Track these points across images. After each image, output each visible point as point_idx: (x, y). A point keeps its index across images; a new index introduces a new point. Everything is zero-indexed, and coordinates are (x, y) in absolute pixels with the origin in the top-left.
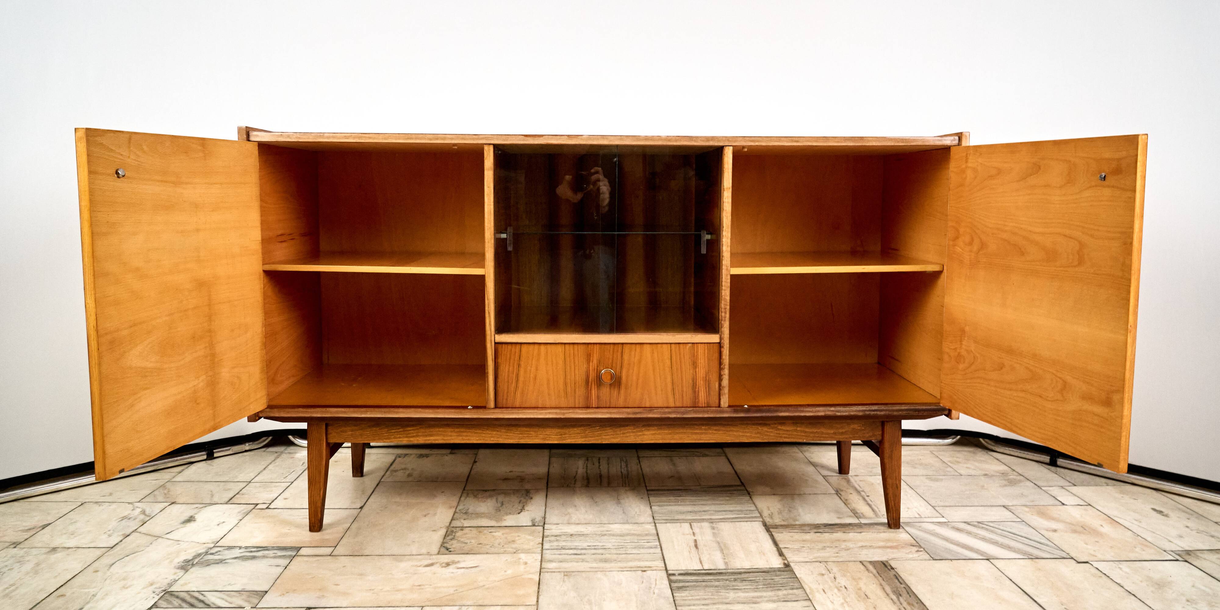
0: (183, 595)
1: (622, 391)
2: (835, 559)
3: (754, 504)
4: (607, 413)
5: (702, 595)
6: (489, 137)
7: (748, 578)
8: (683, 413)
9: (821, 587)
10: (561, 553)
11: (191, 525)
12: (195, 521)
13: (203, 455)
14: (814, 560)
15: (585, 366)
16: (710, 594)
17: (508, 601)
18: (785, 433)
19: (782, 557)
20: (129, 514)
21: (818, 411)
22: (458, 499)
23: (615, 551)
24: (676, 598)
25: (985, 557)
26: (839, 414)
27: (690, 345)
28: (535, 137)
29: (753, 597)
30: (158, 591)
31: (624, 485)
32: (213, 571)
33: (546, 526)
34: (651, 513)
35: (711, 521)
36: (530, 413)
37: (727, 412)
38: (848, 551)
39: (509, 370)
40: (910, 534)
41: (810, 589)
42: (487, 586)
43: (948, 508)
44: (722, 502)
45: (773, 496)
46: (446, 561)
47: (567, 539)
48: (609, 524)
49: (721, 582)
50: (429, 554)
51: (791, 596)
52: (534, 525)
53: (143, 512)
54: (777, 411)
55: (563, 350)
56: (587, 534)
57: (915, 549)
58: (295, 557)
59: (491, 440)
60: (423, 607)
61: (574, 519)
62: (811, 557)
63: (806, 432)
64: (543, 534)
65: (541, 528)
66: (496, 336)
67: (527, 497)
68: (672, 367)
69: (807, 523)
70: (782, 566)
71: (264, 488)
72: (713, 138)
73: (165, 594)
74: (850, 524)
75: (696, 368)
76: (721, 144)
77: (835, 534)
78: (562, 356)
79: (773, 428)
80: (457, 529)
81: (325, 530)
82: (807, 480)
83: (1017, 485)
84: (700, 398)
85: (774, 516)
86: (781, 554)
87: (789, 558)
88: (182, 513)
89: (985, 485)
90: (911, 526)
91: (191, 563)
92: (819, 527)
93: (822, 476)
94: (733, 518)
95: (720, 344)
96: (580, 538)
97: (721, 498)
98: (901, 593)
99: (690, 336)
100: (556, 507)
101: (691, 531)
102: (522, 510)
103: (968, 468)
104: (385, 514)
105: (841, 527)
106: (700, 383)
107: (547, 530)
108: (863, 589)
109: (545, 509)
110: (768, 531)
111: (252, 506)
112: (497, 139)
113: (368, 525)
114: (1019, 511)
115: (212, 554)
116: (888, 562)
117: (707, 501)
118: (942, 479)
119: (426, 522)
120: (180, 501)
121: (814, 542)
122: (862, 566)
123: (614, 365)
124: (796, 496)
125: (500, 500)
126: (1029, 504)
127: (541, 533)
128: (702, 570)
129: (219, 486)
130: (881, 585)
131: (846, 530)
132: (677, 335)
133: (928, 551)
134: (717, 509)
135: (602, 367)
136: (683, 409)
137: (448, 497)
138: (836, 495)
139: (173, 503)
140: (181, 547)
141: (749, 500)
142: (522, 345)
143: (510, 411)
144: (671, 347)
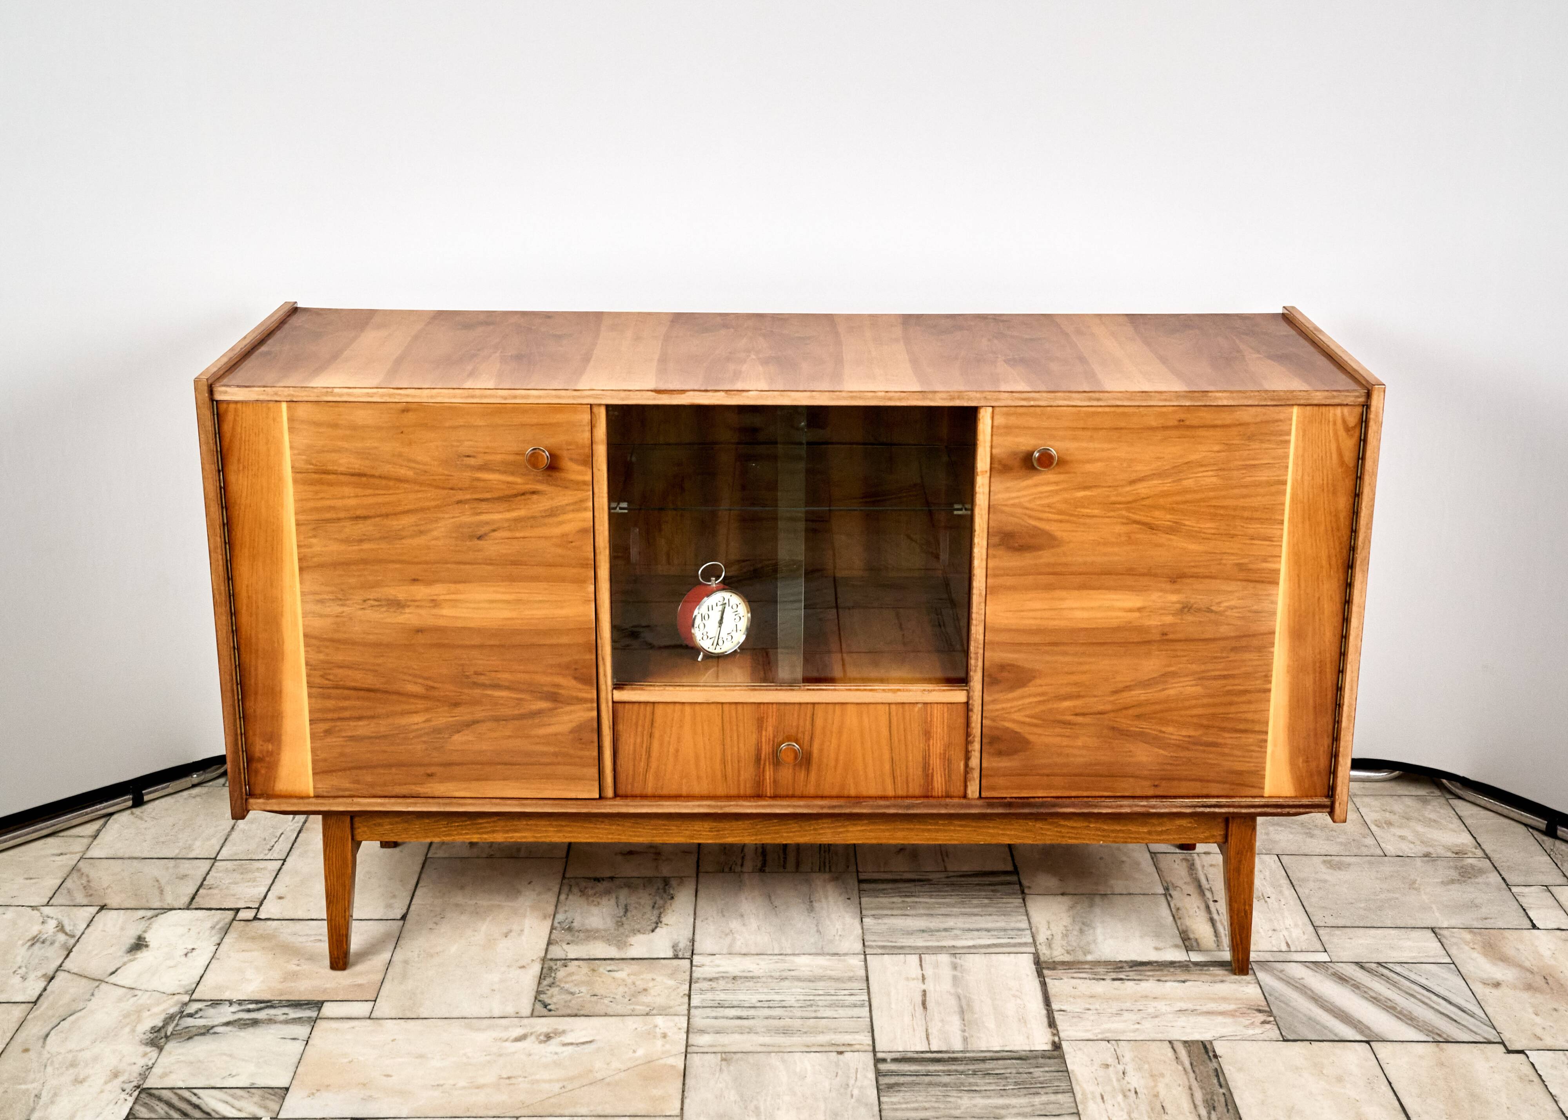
0: (166, 1094)
1: (813, 773)
2: (1131, 1036)
3: (1027, 915)
4: (789, 806)
5: (922, 1102)
6: (599, 395)
7: (993, 1069)
8: (908, 807)
9: (1099, 1090)
10: (718, 1014)
11: (145, 956)
12: (147, 946)
13: (127, 800)
14: (1100, 1037)
15: (755, 736)
16: (934, 1098)
17: (641, 1107)
19: (1052, 1030)
20: (40, 932)
21: (1121, 806)
22: (554, 900)
23: (798, 1013)
24: (884, 1106)
25: (1365, 1036)
26: (1154, 810)
27: (920, 706)
29: (996, 1107)
30: (129, 1087)
31: (822, 869)
32: (200, 1048)
33: (696, 958)
34: (860, 931)
35: (954, 952)
36: (669, 805)
37: (976, 806)
38: (1157, 1020)
39: (635, 740)
40: (1261, 987)
41: (1084, 1094)
42: (607, 1080)
43: (1338, 932)
44: (976, 910)
45: (1060, 898)
46: (545, 1030)
47: (728, 985)
48: (794, 954)
49: (952, 1077)
50: (517, 1015)
51: (1051, 1106)
52: (676, 957)
53: (61, 928)
54: (1054, 805)
55: (720, 712)
56: (759, 977)
57: (1262, 1017)
58: (318, 1021)
59: (608, 837)
60: (518, 1117)
61: (738, 943)
62: (1097, 1031)
63: (1104, 830)
64: (691, 975)
65: (688, 962)
66: (615, 692)
67: (665, 896)
68: (891, 739)
69: (1103, 959)
70: (1048, 1047)
71: (242, 873)
72: (961, 394)
73: (140, 1093)
74: (1172, 964)
75: (929, 739)
76: (973, 404)
77: (1144, 984)
78: (718, 721)
79: (1050, 824)
80: (558, 962)
81: (354, 964)
82: (1122, 862)
83: (1473, 880)
84: (935, 784)
85: (1054, 941)
86: (1052, 1023)
87: (1063, 1031)
88: (122, 929)
89: (1419, 879)
90: (1266, 970)
91: (163, 1035)
92: (1122, 968)
93: (1151, 853)
94: (989, 946)
95: (967, 706)
96: (747, 984)
97: (975, 901)
98: (1216, 1105)
99: (919, 693)
100: (711, 919)
101: (920, 972)
102: (658, 923)
103: (1402, 838)
104: (442, 930)
105: (1157, 968)
106: (936, 763)
107: (697, 966)
108: (1161, 1096)
109: (694, 922)
110: (1040, 974)
111: (231, 914)
112: (612, 397)
113: (419, 956)
114: (1454, 940)
115: (190, 1015)
116: (1211, 1042)
117: (953, 907)
118: (1349, 865)
119: (508, 949)
120: (112, 902)
121: (1108, 999)
122: (1170, 1050)
123: (800, 735)
124: (1097, 899)
125: (623, 900)
126: (1476, 924)
127: (688, 973)
128: (927, 1052)
129: (167, 868)
130: (1190, 1089)
131: (1163, 976)
132: (899, 690)
133: (1281, 1024)
134: (967, 926)
135: (780, 739)
136: (908, 801)
137: (539, 894)
138: (1163, 900)
139: (103, 908)
140: (141, 1002)
141: (1020, 907)
142: (656, 705)
143: (637, 803)
144: (889, 709)
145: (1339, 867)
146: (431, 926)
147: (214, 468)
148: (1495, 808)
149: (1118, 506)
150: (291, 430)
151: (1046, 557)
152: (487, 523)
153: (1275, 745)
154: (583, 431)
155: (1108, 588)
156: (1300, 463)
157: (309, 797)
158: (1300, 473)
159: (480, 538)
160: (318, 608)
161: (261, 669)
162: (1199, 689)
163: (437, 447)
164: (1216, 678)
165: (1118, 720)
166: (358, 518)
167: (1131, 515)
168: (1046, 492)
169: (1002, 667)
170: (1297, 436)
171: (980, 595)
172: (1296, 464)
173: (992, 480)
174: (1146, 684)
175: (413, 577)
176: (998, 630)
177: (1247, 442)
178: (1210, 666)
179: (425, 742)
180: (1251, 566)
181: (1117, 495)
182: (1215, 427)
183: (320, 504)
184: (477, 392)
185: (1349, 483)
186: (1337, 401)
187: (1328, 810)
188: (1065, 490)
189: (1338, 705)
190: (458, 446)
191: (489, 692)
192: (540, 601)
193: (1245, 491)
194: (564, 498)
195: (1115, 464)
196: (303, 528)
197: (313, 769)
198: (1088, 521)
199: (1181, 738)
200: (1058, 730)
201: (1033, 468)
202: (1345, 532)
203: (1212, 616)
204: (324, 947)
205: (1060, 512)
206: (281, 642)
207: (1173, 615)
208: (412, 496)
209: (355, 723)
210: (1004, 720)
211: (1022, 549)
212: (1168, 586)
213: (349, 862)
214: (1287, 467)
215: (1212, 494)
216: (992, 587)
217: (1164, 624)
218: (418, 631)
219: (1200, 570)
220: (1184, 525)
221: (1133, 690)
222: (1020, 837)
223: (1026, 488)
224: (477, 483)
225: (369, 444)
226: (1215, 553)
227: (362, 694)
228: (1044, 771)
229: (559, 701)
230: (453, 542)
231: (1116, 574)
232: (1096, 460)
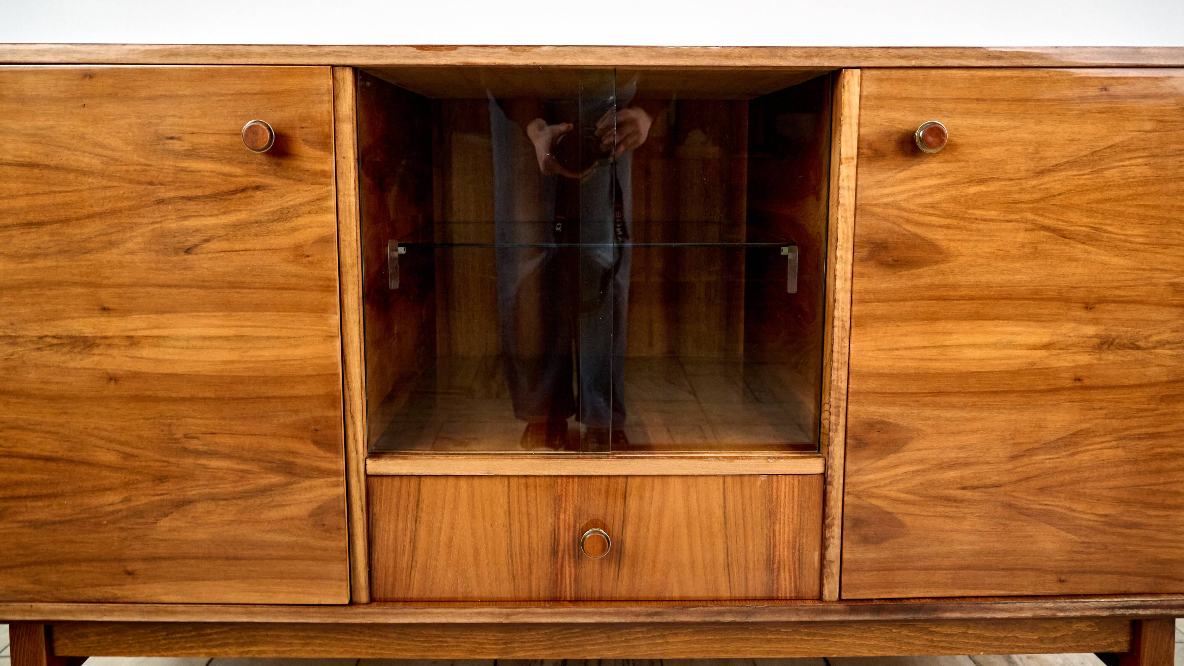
1: (625, 571)
4: (595, 614)
6: (342, 52)
8: (748, 613)
15: (550, 521)
18: (943, 639)
21: (1021, 609)
26: (1060, 612)
27: (763, 478)
28: (441, 50)
36: (440, 613)
37: (837, 612)
39: (396, 527)
54: (937, 609)
55: (506, 489)
59: (368, 654)
63: (984, 638)
66: (369, 462)
68: (725, 523)
72: (820, 51)
75: (774, 524)
76: (837, 64)
78: (502, 502)
79: (919, 630)
84: (782, 582)
95: (824, 478)
99: (763, 462)
106: (784, 553)
112: (359, 55)
123: (609, 519)
132: (737, 458)
135: (583, 524)
136: (748, 606)
142: (423, 479)
143: (399, 611)
144: (724, 483)
149: (1022, 205)
151: (928, 276)
152: (197, 230)
154: (321, 102)
155: (1007, 318)
159: (188, 250)
162: (1119, 452)
163: (130, 126)
164: (1140, 438)
165: (1015, 494)
166: (29, 224)
167: (1036, 218)
168: (929, 187)
169: (871, 425)
171: (843, 327)
173: (860, 170)
174: (1052, 445)
175: (104, 305)
176: (865, 376)
178: (1134, 422)
179: (122, 529)
181: (1019, 191)
188: (953, 184)
190: (158, 125)
191: (203, 462)
192: (269, 338)
194: (298, 195)
195: (1019, 148)
198: (982, 226)
199: (1096, 518)
200: (941, 509)
201: (916, 152)
203: (1139, 354)
205: (948, 216)
207: (1089, 353)
208: (100, 194)
209: (33, 504)
210: (871, 495)
211: (898, 264)
212: (1081, 314)
215: (1142, 189)
216: (859, 318)
217: (1079, 366)
218: (111, 379)
219: (1122, 293)
220: (1106, 232)
221: (1037, 455)
222: (883, 648)
223: (903, 181)
224: (183, 176)
225: (42, 122)
226: (1144, 270)
227: (40, 464)
228: (921, 564)
229: (295, 475)
230: (153, 256)
231: (1018, 299)
232: (995, 144)
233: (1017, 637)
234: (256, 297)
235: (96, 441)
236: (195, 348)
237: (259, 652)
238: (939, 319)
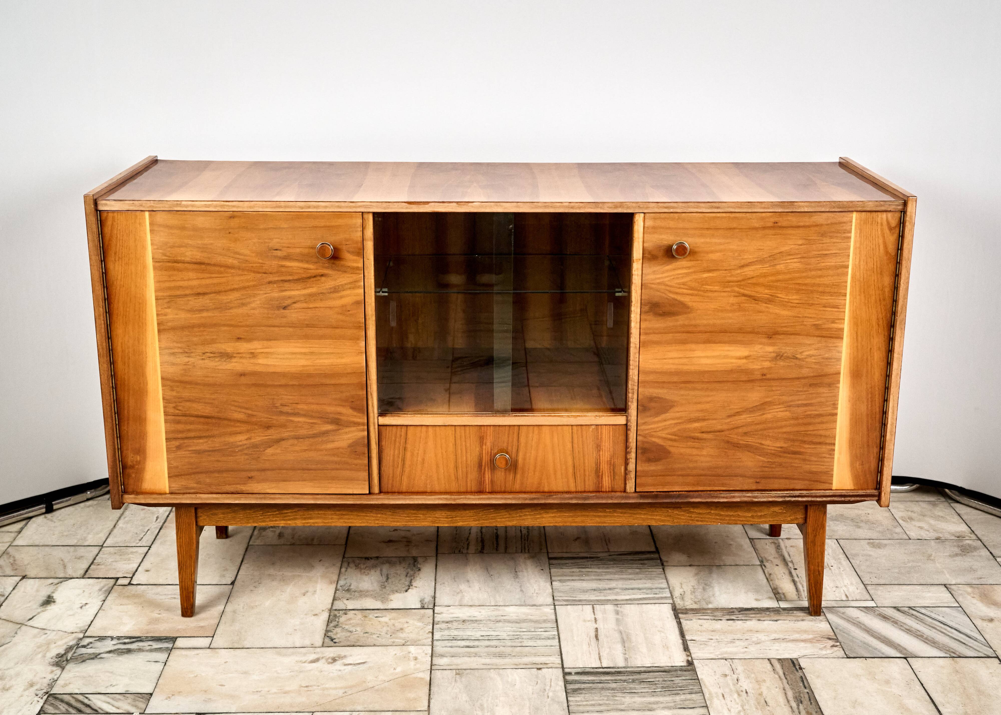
0: (67, 698)
1: (519, 475)
2: (741, 657)
3: (666, 579)
4: (502, 499)
5: (598, 700)
6: (367, 205)
7: (647, 679)
8: (585, 498)
9: (720, 691)
10: (453, 645)
11: (52, 608)
12: (54, 602)
13: (42, 508)
14: (720, 657)
15: (478, 450)
16: (606, 699)
17: (400, 706)
18: (698, 516)
19: (686, 653)
21: (734, 497)
22: (338, 571)
23: (509, 643)
24: (570, 703)
25: (903, 654)
26: (756, 500)
27: (593, 427)
28: (421, 205)
29: (650, 703)
30: (41, 693)
31: (523, 551)
32: (90, 668)
33: (437, 609)
34: (551, 591)
35: (616, 603)
36: (418, 498)
37: (633, 498)
38: (758, 646)
39: (394, 453)
40: (830, 624)
41: (710, 694)
42: (377, 688)
43: (881, 588)
44: (630, 576)
45: (689, 568)
46: (332, 655)
47: (460, 626)
48: (505, 606)
49: (618, 684)
50: (313, 646)
51: (688, 702)
52: (423, 608)
54: (687, 497)
55: (454, 433)
56: (481, 621)
57: (831, 643)
58: (173, 650)
59: (375, 523)
60: (313, 712)
61: (466, 599)
62: (718, 653)
63: (721, 515)
64: (433, 620)
65: (431, 612)
66: (380, 418)
67: (414, 568)
68: (573, 451)
69: (720, 606)
70: (684, 664)
71: (121, 555)
72: (622, 205)
73: (48, 697)
74: (768, 609)
75: (600, 451)
76: (630, 211)
77: (748, 623)
78: (452, 439)
79: (684, 511)
80: (341, 612)
81: (198, 613)
82: (731, 544)
83: (970, 554)
84: (604, 483)
85: (686, 595)
86: (686, 648)
87: (694, 653)
88: (37, 591)
89: (933, 554)
90: (832, 613)
91: (65, 659)
92: (733, 612)
93: (750, 539)
94: (641, 599)
95: (627, 427)
96: (473, 625)
97: (630, 571)
98: (802, 699)
99: (593, 418)
100: (446, 583)
101: (593, 616)
102: (410, 586)
103: (921, 528)
104: (260, 592)
105: (758, 612)
106: (605, 467)
107: (437, 614)
108: (764, 694)
109: (435, 586)
110: (677, 617)
111: (112, 581)
112: (377, 207)
113: (243, 608)
114: (960, 592)
115: (84, 646)
116: (797, 659)
117: (615, 574)
118: (886, 545)
119: (305, 603)
120: (31, 573)
121: (724, 633)
122: (769, 665)
123: (510, 448)
124: (714, 568)
125: (385, 571)
126: (974, 582)
127: (431, 618)
128: (600, 668)
129: (69, 552)
130: (784, 689)
131: (761, 617)
132: (579, 416)
133: (844, 647)
134: (625, 586)
135: (496, 451)
136: (585, 494)
137: (327, 568)
138: (759, 568)
139: (24, 577)
140: (49, 638)
141: (661, 574)
142: (408, 427)
143: (396, 497)
144: (572, 429)
145: (879, 546)
146: (252, 588)
147: (98, 258)
148: (982, 508)
149: (732, 284)
150: (152, 231)
151: (681, 320)
152: (289, 297)
153: (840, 453)
154: (356, 231)
155: (725, 342)
156: (858, 252)
157: (166, 494)
158: (858, 260)
159: (285, 308)
160: (172, 359)
161: (132, 402)
162: (788, 414)
163: (254, 243)
164: (798, 406)
165: (731, 436)
166: (199, 294)
167: (740, 290)
168: (682, 274)
169: (651, 399)
170: (855, 233)
171: (636, 347)
172: (855, 254)
173: (644, 265)
174: (751, 410)
175: (238, 336)
176: (648, 373)
177: (821, 238)
178: (795, 398)
179: (246, 454)
180: (823, 326)
181: (730, 276)
182: (799, 227)
183: (172, 284)
184: (282, 204)
185: (892, 267)
186: (883, 208)
187: (877, 498)
188: (695, 272)
189: (883, 425)
190: (269, 243)
191: (291, 419)
192: (327, 353)
193: (819, 273)
194: (343, 279)
195: (730, 254)
196: (160, 301)
197: (169, 474)
198: (710, 294)
199: (775, 449)
200: (690, 444)
201: (673, 257)
202: (889, 301)
203: (798, 362)
204: (178, 602)
205: (692, 289)
206: (146, 383)
207: (770, 361)
208: (237, 278)
209: (198, 441)
210: (652, 436)
211: (665, 314)
212: (765, 340)
213: (195, 541)
214: (849, 256)
215: (797, 275)
216: (644, 342)
217: (763, 368)
218: (241, 375)
219: (788, 329)
220: (778, 297)
221: (741, 415)
222: (663, 521)
223: (667, 271)
224: (283, 269)
225: (206, 241)
226: (799, 317)
227: (202, 420)
228: (680, 473)
229: (340, 425)
230: (266, 311)
231: (730, 332)
232: (717, 251)
233: (739, 515)
234: (321, 332)
235: (233, 408)
236: (287, 359)
237: (313, 523)
238: (687, 343)
